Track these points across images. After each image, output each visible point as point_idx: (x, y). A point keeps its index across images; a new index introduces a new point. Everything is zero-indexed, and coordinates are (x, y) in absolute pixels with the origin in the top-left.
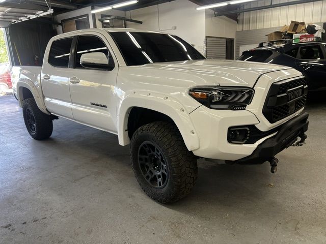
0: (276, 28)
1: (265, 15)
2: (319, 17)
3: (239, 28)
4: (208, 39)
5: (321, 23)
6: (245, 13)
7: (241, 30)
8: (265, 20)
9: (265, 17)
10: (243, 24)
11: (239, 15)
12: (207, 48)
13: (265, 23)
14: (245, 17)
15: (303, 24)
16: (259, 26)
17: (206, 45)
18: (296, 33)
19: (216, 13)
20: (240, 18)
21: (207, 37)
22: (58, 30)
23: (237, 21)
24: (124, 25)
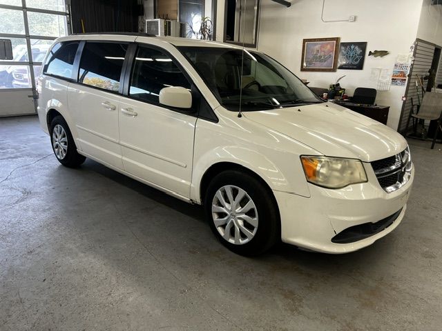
4: (420, 43)
12: (414, 61)
17: (414, 55)
21: (418, 40)
22: (145, 6)
24: (256, 8)
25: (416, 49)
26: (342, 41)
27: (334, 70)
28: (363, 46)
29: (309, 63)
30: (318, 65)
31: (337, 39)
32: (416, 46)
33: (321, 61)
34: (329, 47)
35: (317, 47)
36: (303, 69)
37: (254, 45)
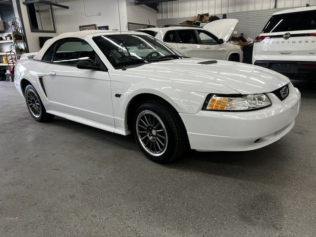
0: (188, 18)
1: (179, 5)
2: (220, 9)
3: (160, 17)
5: (221, 14)
6: (163, 3)
7: (160, 18)
8: (179, 10)
9: (179, 8)
10: (162, 13)
11: (158, 5)
13: (180, 13)
14: (163, 7)
15: (207, 15)
16: (175, 16)
18: (202, 22)
19: (136, 2)
20: (159, 7)
21: (129, 23)
23: (157, 10)
24: (50, 10)
25: (129, 28)
26: (97, 26)
28: (107, 28)
31: (95, 25)
32: (129, 26)
34: (92, 29)
37: (54, 32)
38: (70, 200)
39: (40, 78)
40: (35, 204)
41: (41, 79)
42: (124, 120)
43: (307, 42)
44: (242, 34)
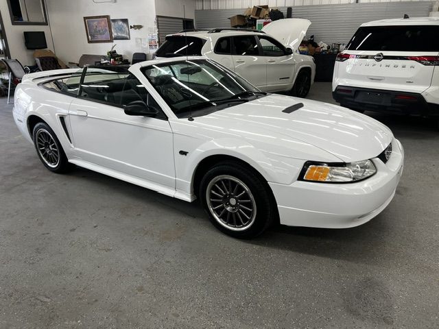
0: (239, 10)
2: (284, 0)
3: (199, 6)
4: (159, 19)
5: (285, 7)
7: (200, 8)
12: (159, 31)
15: (266, 7)
16: (221, 5)
17: (158, 28)
18: (260, 18)
21: (158, 17)
25: (158, 23)
26: (111, 18)
27: (111, 41)
28: (125, 21)
29: (93, 36)
30: (99, 38)
31: (107, 17)
32: (158, 20)
33: (101, 34)
34: (103, 23)
35: (95, 23)
36: (89, 42)
37: (46, 24)
38: (139, 294)
39: (60, 117)
40: (96, 301)
41: (62, 119)
42: (190, 182)
43: (404, 67)
44: (312, 37)
